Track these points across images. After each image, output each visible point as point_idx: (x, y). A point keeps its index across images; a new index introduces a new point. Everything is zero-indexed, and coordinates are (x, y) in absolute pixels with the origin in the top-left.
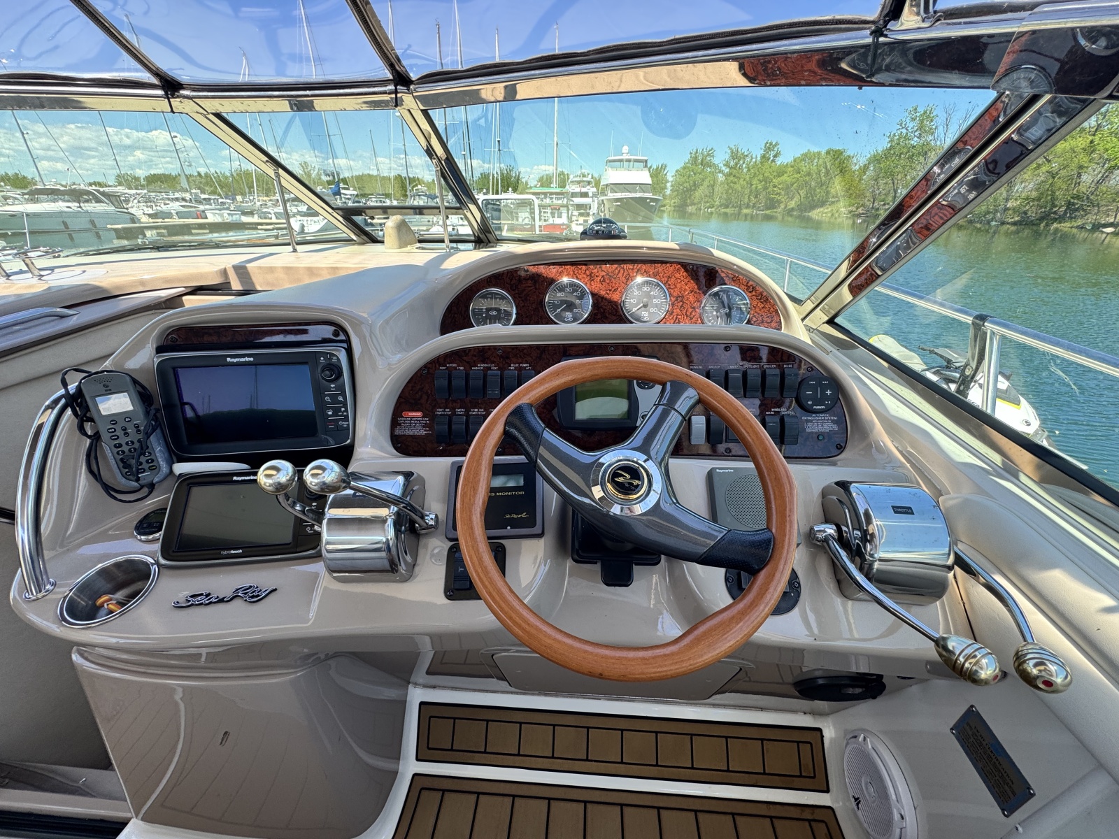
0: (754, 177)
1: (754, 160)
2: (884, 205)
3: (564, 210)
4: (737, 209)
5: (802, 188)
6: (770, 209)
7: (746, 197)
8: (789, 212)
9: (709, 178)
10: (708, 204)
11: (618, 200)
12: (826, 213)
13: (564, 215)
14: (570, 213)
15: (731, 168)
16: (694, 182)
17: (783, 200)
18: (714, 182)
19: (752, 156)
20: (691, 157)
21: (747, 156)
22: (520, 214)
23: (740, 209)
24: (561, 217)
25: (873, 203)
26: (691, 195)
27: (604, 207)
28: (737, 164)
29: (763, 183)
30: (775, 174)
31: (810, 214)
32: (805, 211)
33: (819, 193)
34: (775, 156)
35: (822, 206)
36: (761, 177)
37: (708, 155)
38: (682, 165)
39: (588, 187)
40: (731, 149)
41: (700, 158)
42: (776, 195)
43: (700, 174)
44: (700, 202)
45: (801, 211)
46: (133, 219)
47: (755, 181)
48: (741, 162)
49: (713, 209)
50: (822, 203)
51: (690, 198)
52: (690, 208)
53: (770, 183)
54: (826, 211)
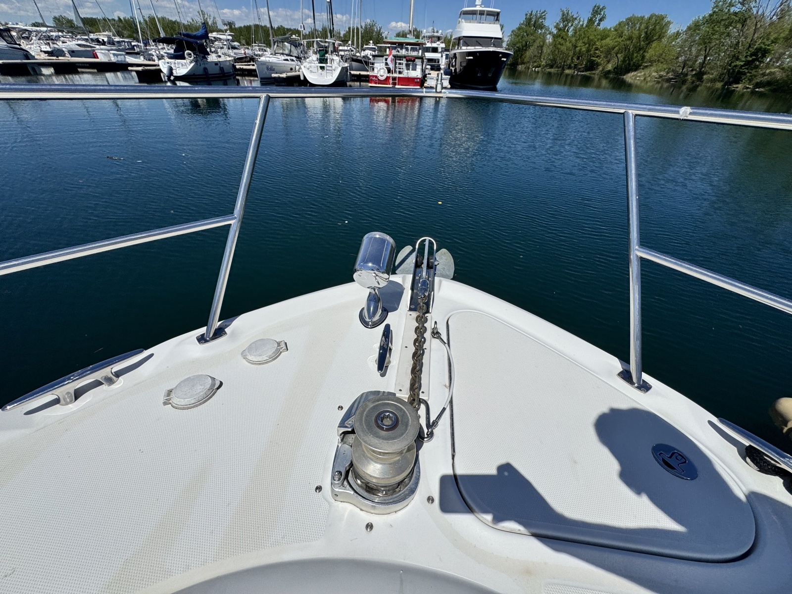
0: (579, 39)
1: (581, 23)
2: (692, 70)
3: (418, 62)
4: (560, 69)
5: (622, 52)
6: (589, 70)
7: (570, 58)
8: (606, 74)
9: (539, 40)
10: (535, 64)
11: (470, 54)
12: (639, 76)
13: (419, 68)
14: (424, 66)
15: (560, 30)
16: (526, 43)
17: (602, 62)
18: (544, 43)
19: (580, 19)
20: (526, 18)
21: (576, 19)
22: (376, 65)
23: (563, 70)
24: (415, 70)
25: (683, 70)
26: (522, 55)
27: (455, 61)
28: (565, 27)
29: (587, 45)
30: (599, 37)
31: (625, 77)
32: (621, 74)
33: (637, 57)
34: (601, 20)
35: (636, 70)
36: (586, 40)
37: (541, 17)
38: (518, 26)
39: (438, 43)
40: (563, 11)
41: (533, 20)
42: (597, 57)
43: (532, 34)
44: (529, 62)
45: (616, 73)
46: (27, 55)
47: (580, 44)
48: (570, 25)
49: (540, 69)
50: (636, 68)
51: (521, 57)
52: (520, 66)
53: (593, 45)
54: (639, 74)
